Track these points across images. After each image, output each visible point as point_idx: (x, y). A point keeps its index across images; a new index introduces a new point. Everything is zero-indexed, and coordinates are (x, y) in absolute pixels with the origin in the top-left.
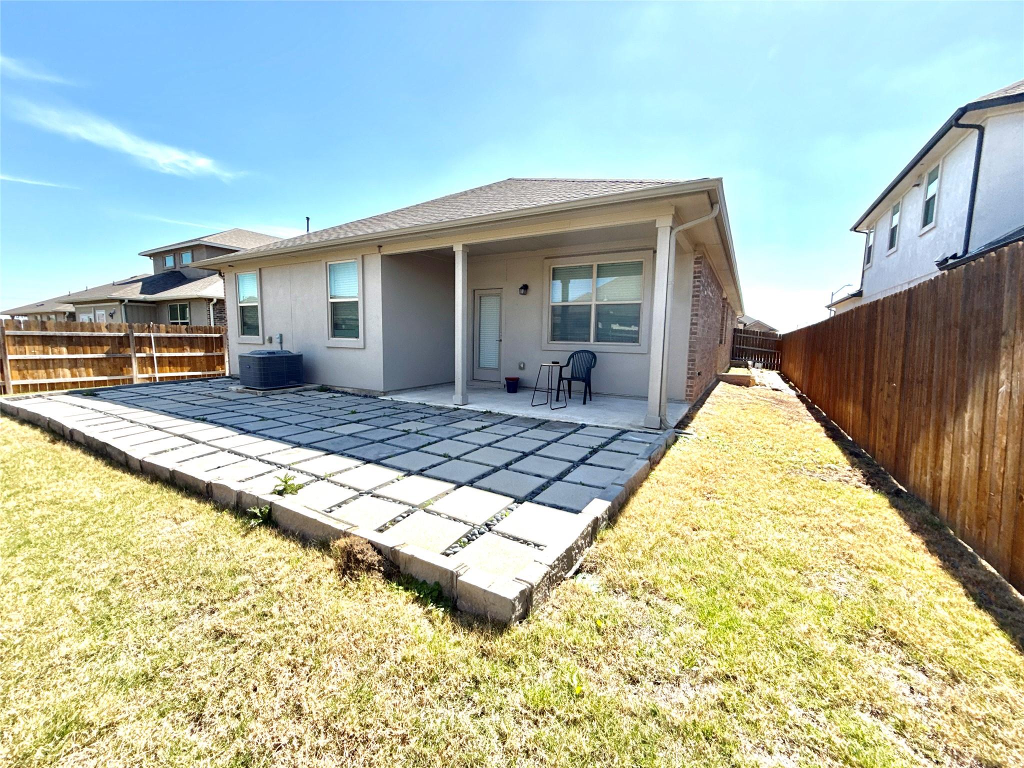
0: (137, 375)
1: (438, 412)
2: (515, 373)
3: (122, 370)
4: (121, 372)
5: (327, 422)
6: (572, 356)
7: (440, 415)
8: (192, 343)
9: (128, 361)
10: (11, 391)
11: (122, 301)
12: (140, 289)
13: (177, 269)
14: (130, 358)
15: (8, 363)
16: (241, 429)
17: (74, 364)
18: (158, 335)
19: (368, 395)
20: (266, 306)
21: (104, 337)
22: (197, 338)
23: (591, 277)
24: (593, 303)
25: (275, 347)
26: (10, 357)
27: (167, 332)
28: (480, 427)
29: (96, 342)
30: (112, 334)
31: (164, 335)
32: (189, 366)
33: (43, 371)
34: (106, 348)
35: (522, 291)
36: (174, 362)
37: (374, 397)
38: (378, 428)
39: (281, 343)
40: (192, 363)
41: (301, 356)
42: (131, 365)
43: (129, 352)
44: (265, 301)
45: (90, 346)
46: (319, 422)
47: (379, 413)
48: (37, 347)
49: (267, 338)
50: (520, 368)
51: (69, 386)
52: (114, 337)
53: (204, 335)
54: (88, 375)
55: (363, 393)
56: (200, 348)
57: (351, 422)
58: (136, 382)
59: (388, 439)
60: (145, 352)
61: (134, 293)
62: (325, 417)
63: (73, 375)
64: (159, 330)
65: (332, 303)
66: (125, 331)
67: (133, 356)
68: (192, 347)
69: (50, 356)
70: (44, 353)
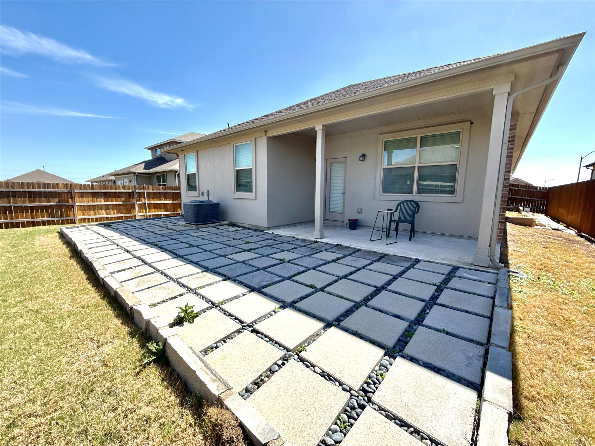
0: (138, 214)
1: (303, 244)
2: (355, 216)
3: (130, 211)
4: (130, 212)
5: (229, 250)
6: (399, 204)
7: (305, 246)
8: (165, 196)
9: (133, 206)
10: (77, 221)
11: (135, 173)
12: (143, 167)
13: (162, 156)
14: (134, 204)
15: (76, 206)
16: (175, 254)
17: (107, 207)
18: (148, 191)
19: (258, 230)
20: (200, 173)
21: (121, 193)
22: (168, 193)
23: (416, 148)
24: (417, 165)
25: (204, 198)
26: (77, 204)
27: (153, 190)
28: (335, 258)
29: (117, 195)
30: (125, 191)
31: (151, 191)
32: (164, 209)
33: (93, 211)
34: (123, 199)
35: (362, 159)
36: (157, 207)
37: (262, 231)
38: (263, 256)
39: (208, 196)
40: (165, 207)
41: (219, 204)
42: (135, 209)
43: (134, 201)
44: (200, 171)
45: (115, 198)
46: (224, 250)
47: (264, 243)
48: (90, 198)
49: (201, 193)
50: (359, 212)
51: (105, 219)
52: (127, 193)
53: (171, 191)
54: (114, 214)
55: (255, 228)
56: (170, 198)
57: (245, 251)
58: (137, 218)
59: (269, 267)
60: (142, 201)
61: (141, 169)
62: (229, 246)
63: (107, 214)
64: (148, 189)
65: (237, 170)
66: (132, 189)
67: (136, 203)
68: (166, 198)
69: (96, 203)
70: (93, 201)
